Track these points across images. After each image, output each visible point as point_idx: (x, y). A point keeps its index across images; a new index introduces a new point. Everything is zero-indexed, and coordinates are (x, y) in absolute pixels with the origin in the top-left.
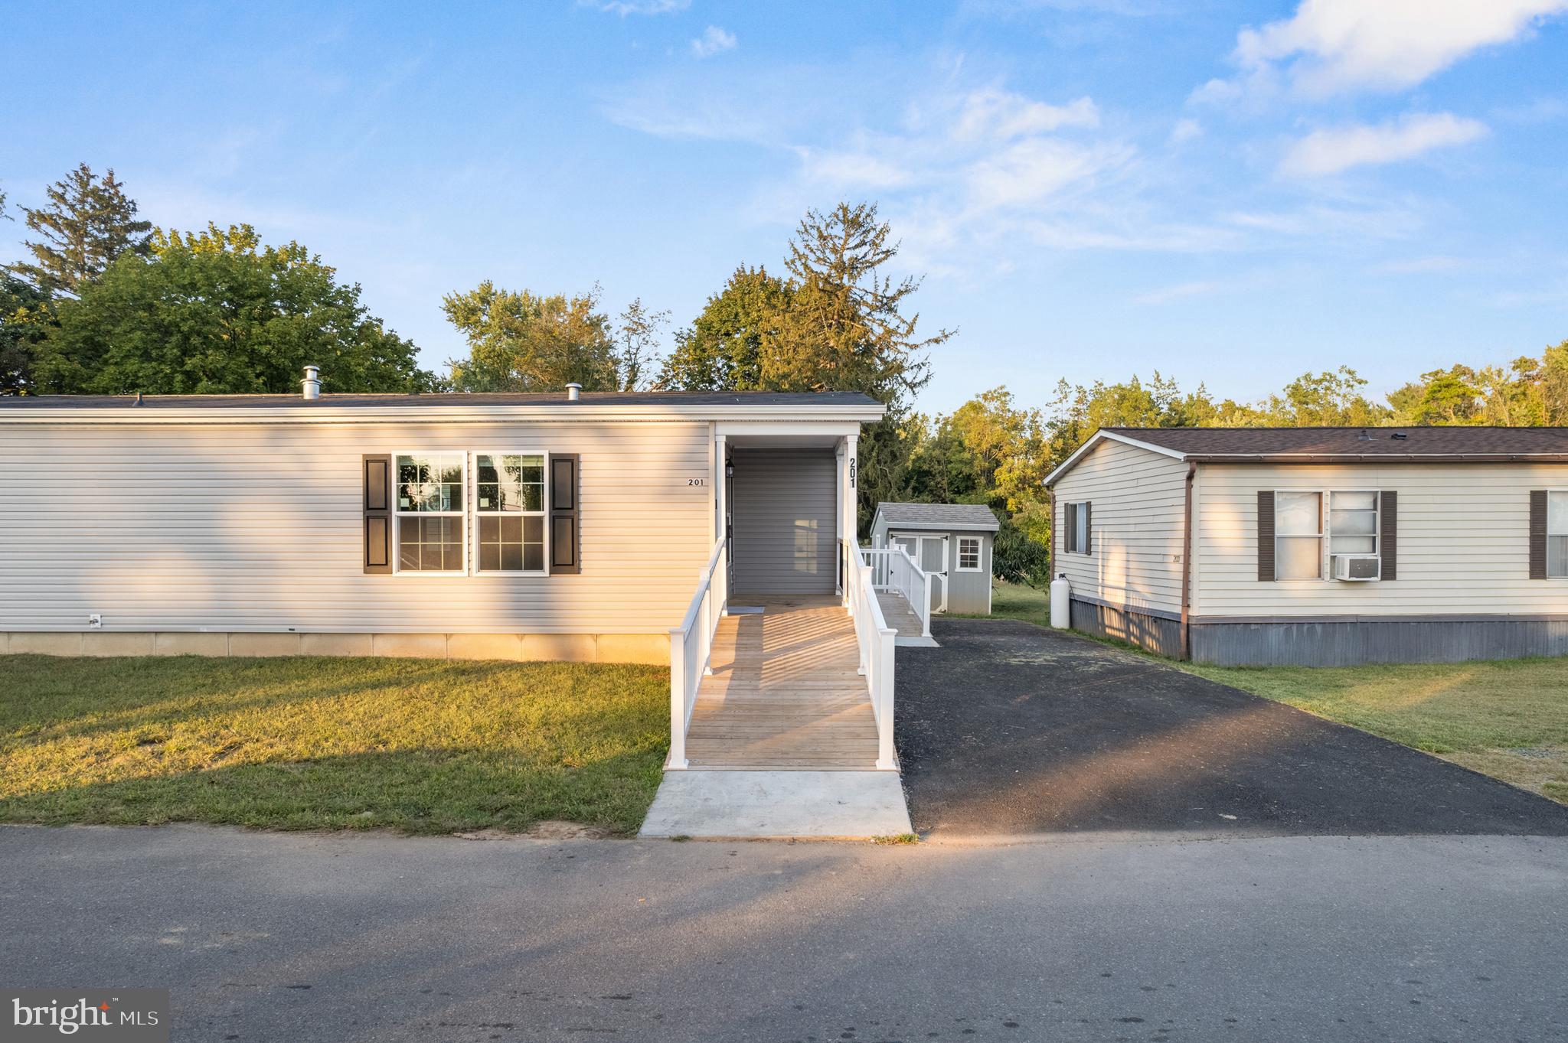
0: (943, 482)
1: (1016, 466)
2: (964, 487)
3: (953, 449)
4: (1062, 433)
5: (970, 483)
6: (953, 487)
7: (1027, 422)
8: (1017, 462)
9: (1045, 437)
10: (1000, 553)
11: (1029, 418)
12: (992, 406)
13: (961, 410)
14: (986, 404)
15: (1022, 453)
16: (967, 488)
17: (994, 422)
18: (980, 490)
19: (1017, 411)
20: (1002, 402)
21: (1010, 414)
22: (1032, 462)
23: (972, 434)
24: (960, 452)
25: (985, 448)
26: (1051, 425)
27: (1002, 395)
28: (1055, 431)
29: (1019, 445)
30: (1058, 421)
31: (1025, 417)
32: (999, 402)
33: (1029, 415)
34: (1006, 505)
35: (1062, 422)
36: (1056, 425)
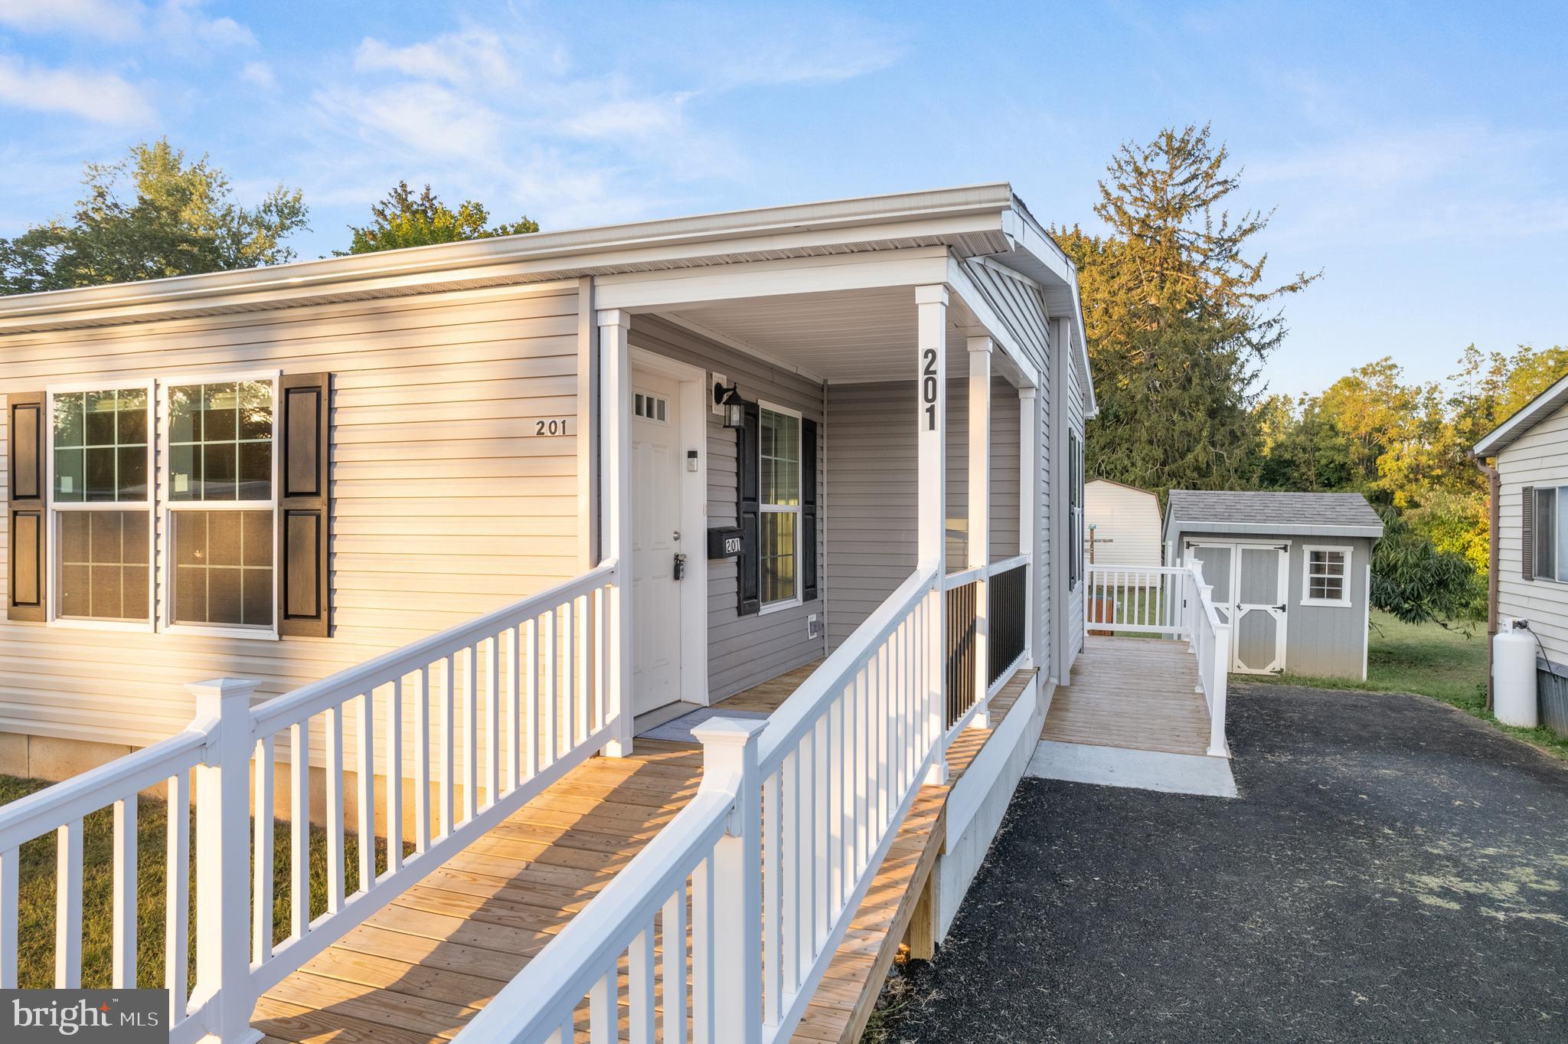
0: (1310, 473)
1: (1405, 451)
2: (1336, 477)
3: (1323, 434)
4: (1470, 412)
5: (1344, 474)
6: (1323, 478)
7: (1420, 399)
8: (1409, 448)
9: (1446, 417)
10: (1383, 572)
11: (1424, 394)
12: (1373, 382)
13: (1333, 389)
14: (1366, 380)
15: (1414, 436)
16: (1340, 479)
17: (1376, 401)
18: (1357, 482)
19: (1407, 387)
20: (1387, 377)
21: (1398, 391)
22: (1427, 447)
23: (1348, 415)
24: (1332, 438)
25: (1364, 432)
26: (1454, 402)
27: (1387, 368)
28: (1461, 410)
29: (1410, 427)
30: (1464, 397)
31: (1418, 394)
32: (1382, 377)
33: (1424, 391)
34: (1393, 499)
35: (1471, 398)
36: (1463, 402)
